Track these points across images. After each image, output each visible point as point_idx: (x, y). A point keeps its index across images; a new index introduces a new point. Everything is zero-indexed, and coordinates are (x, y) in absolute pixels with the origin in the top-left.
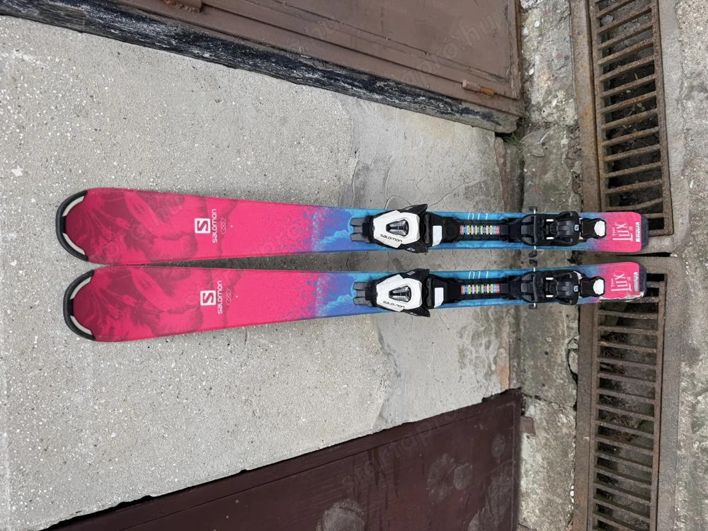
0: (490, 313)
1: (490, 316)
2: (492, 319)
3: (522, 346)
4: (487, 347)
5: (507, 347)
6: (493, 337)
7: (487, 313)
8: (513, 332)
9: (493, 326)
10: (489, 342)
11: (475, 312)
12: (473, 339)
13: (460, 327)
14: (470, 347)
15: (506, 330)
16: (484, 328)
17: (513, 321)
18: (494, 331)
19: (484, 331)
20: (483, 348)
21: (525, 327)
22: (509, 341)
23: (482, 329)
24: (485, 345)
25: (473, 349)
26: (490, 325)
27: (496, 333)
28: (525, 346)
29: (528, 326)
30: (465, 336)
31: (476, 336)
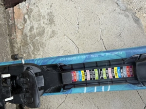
0: (32, 48)
1: (32, 46)
2: (30, 45)
3: (7, 31)
4: (32, 28)
5: (17, 30)
6: (28, 34)
7: (34, 47)
8: (14, 39)
9: (29, 41)
10: (31, 31)
11: (43, 48)
12: (44, 31)
13: (55, 37)
14: (45, 26)
16: (36, 39)
17: (15, 45)
18: (28, 38)
19: (35, 37)
20: (36, 26)
21: (7, 42)
22: (16, 33)
23: (37, 38)
24: (34, 29)
25: (43, 25)
26: (31, 41)
27: (27, 36)
28: (6, 32)
29: (5, 43)
30: (50, 32)
31: (41, 33)
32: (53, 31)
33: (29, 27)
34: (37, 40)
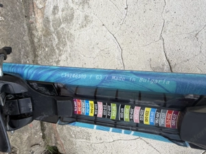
0: (57, 40)
1: (56, 37)
2: (54, 35)
3: (24, 11)
4: (56, 8)
5: (36, 9)
6: (51, 18)
7: (59, 40)
8: (32, 23)
9: (52, 29)
10: (54, 13)
11: (71, 42)
12: (72, 16)
13: (88, 27)
14: (75, 7)
15: (39, 24)
16: (61, 26)
17: (34, 32)
18: (51, 24)
19: (60, 23)
20: (61, 6)
21: (24, 27)
22: (35, 15)
23: (63, 25)
24: (58, 10)
25: (71, 5)
26: (55, 29)
27: (49, 21)
28: (21, 12)
29: (22, 29)
30: (81, 19)
31: (69, 19)
32: (86, 17)
33: (52, 7)
34: (63, 28)
